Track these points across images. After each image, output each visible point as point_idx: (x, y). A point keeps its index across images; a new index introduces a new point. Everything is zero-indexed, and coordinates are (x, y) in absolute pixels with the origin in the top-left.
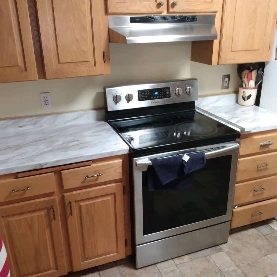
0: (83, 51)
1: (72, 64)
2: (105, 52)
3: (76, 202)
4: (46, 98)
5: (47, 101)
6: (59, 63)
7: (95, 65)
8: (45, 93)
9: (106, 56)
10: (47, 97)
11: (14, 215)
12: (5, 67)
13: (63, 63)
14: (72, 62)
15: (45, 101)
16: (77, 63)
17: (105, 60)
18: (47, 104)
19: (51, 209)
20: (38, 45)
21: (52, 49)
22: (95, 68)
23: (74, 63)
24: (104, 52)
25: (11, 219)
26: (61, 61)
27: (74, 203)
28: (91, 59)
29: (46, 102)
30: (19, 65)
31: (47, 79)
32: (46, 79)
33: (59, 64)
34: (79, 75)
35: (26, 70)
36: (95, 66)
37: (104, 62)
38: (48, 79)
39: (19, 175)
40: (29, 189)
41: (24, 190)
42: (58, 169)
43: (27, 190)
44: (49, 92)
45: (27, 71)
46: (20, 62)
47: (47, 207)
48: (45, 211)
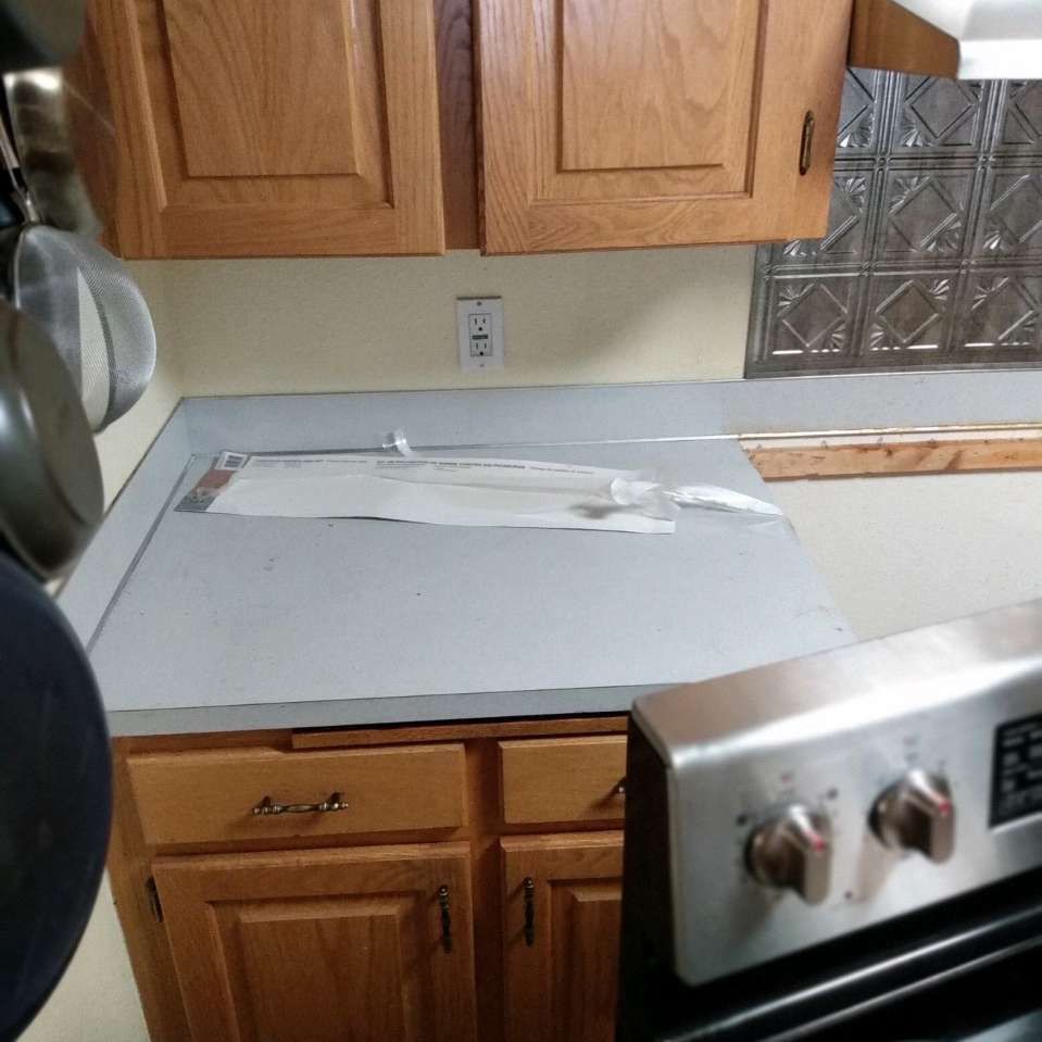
0: (696, 109)
1: (626, 179)
2: (816, 115)
3: (555, 884)
4: (480, 324)
5: (486, 337)
6: (560, 169)
7: (748, 189)
8: (480, 298)
9: (815, 140)
10: (487, 317)
11: (263, 902)
12: (288, 177)
13: (579, 171)
14: (627, 169)
15: (475, 337)
16: (655, 175)
17: (808, 158)
18: (482, 354)
19: (433, 899)
20: (461, 68)
21: (529, 94)
22: (746, 203)
23: (639, 174)
24: (808, 118)
25: (250, 917)
26: (570, 164)
27: (548, 889)
28: (730, 151)
29: (481, 342)
30: (359, 172)
31: (490, 254)
32: (483, 254)
33: (559, 177)
34: (654, 240)
35: (388, 199)
36: (746, 191)
37: (803, 171)
38: (496, 254)
39: (298, 741)
40: (340, 808)
41: (315, 808)
42: (484, 731)
43: (329, 809)
44: (499, 297)
45: (393, 206)
46: (363, 158)
47: (417, 887)
48: (407, 903)
